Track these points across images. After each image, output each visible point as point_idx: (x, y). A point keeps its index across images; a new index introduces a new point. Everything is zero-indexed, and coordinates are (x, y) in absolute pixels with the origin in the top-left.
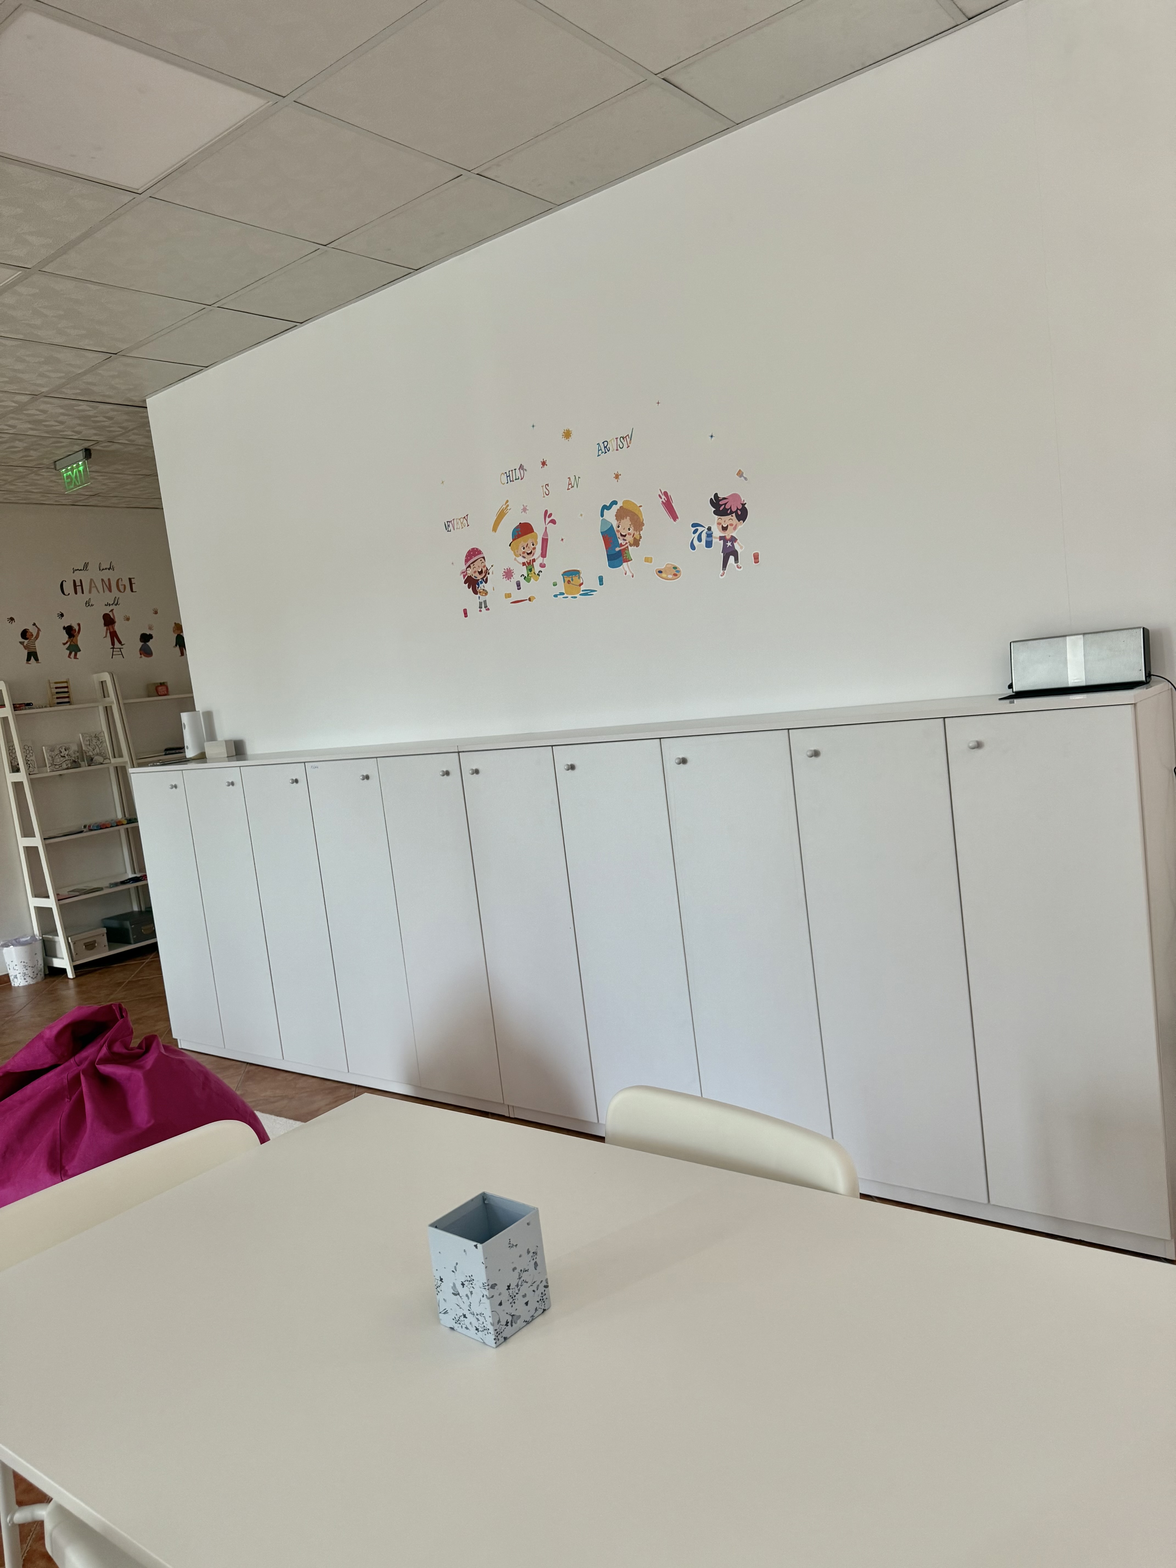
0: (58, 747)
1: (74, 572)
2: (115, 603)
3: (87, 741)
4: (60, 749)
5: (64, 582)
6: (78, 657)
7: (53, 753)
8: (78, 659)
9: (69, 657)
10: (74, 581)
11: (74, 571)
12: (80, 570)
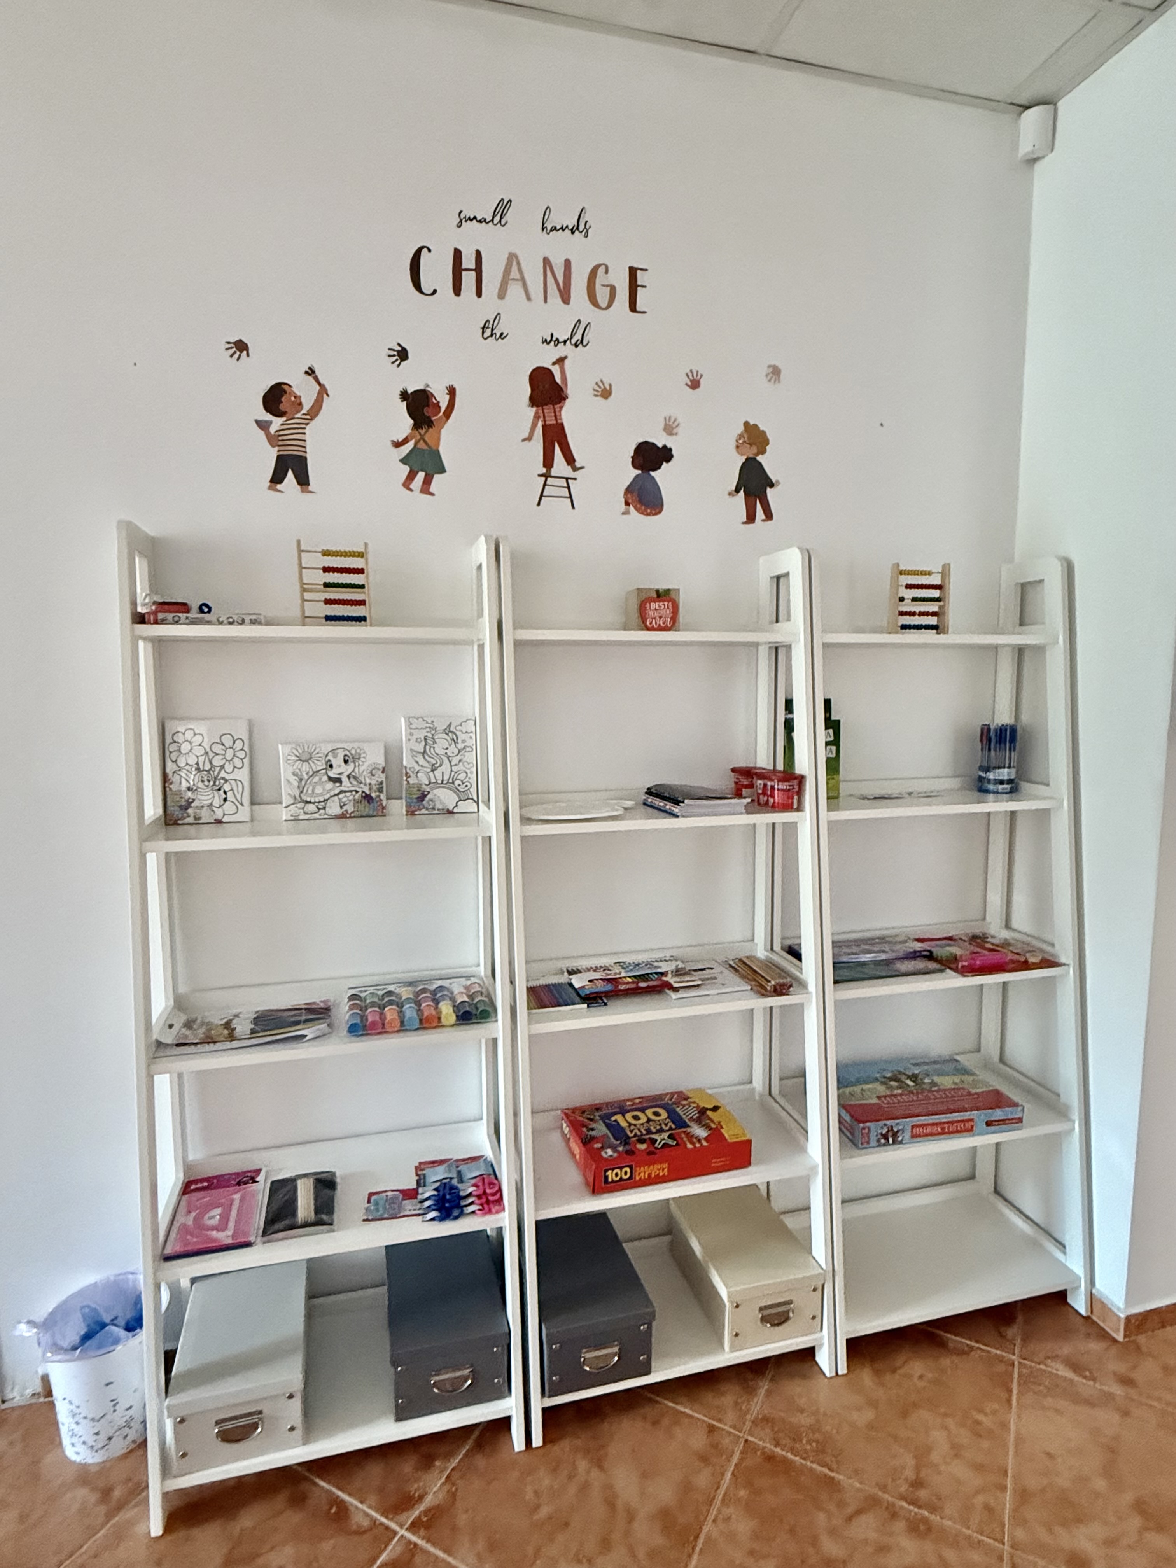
0: (326, 748)
1: (459, 226)
2: (574, 341)
3: (418, 741)
4: (330, 757)
5: (425, 251)
6: (433, 489)
7: (305, 767)
8: (432, 494)
9: (407, 484)
10: (457, 253)
11: (463, 220)
12: (480, 221)
